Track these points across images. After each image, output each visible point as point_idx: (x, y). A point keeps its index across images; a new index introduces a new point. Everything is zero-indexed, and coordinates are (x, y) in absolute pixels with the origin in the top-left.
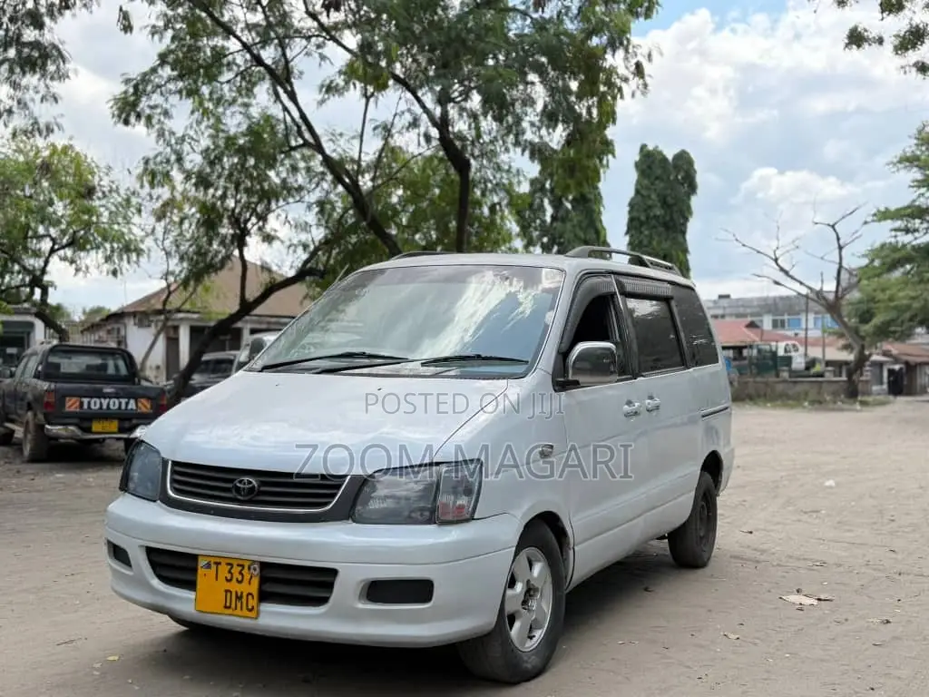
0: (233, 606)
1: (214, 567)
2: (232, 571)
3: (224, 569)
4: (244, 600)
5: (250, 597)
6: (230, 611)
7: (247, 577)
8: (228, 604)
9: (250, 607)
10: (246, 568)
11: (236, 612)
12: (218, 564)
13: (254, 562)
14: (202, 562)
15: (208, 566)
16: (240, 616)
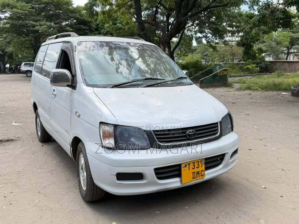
0: (196, 177)
1: (188, 166)
2: (195, 165)
3: (191, 166)
4: (200, 173)
5: (202, 171)
6: (195, 179)
7: (200, 165)
8: (194, 177)
9: (202, 175)
10: (200, 162)
11: (197, 178)
12: (189, 164)
13: (203, 159)
14: (183, 166)
15: (186, 166)
16: (199, 179)
